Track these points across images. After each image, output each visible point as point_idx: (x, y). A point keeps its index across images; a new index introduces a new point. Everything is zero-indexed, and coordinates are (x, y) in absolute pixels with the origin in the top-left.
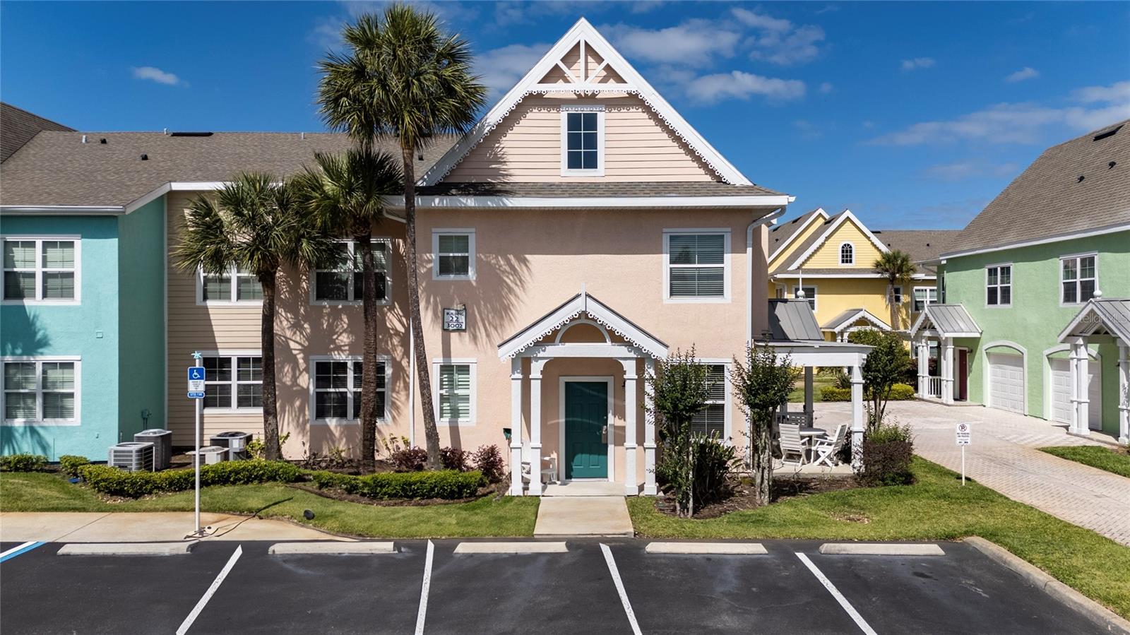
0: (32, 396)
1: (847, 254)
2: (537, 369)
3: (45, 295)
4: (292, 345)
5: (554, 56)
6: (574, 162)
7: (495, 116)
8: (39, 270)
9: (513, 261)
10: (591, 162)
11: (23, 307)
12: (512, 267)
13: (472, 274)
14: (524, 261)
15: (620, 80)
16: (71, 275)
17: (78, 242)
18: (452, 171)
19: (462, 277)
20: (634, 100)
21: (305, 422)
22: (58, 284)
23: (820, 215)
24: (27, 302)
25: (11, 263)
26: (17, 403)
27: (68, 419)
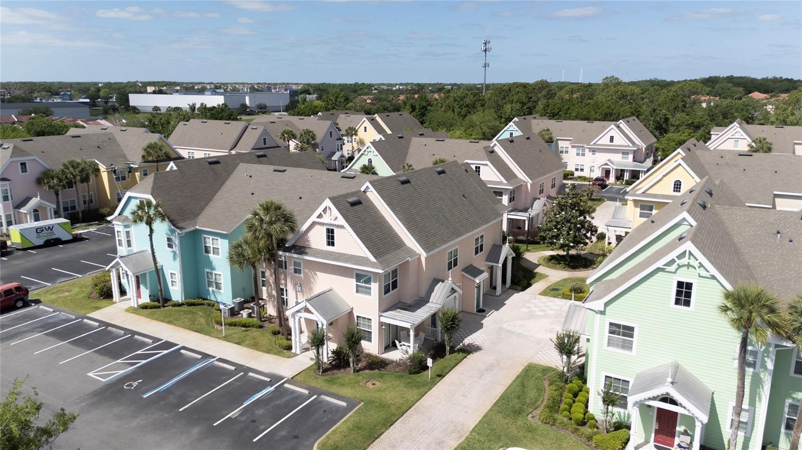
0: (213, 282)
1: (677, 186)
3: (213, 254)
4: (270, 281)
5: (320, 210)
6: (328, 244)
7: (304, 228)
8: (212, 246)
9: (313, 274)
10: (333, 244)
11: (209, 257)
12: (313, 276)
13: (302, 275)
14: (316, 274)
15: (339, 221)
16: (218, 249)
17: (219, 239)
18: (294, 243)
19: (300, 275)
20: (343, 227)
21: (275, 305)
22: (216, 252)
23: (679, 153)
24: (210, 255)
25: (205, 243)
26: (210, 284)
27: (221, 291)
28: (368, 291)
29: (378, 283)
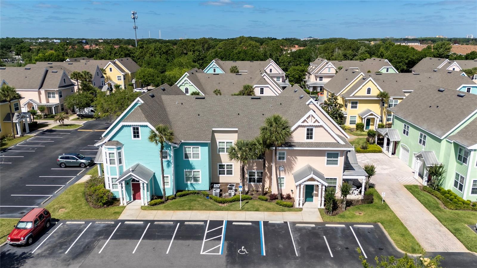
0: (191, 177)
1: (369, 91)
2: (302, 186)
3: (193, 158)
5: (305, 118)
6: (308, 138)
7: (292, 130)
8: (192, 153)
9: (294, 158)
10: (311, 138)
11: (189, 160)
12: (294, 159)
13: (285, 160)
14: (296, 158)
15: (319, 123)
16: (199, 154)
17: (200, 147)
19: (283, 161)
20: (321, 126)
22: (196, 156)
23: (362, 75)
25: (185, 151)
26: (188, 179)
27: (199, 182)
28: (336, 162)
29: (344, 157)
